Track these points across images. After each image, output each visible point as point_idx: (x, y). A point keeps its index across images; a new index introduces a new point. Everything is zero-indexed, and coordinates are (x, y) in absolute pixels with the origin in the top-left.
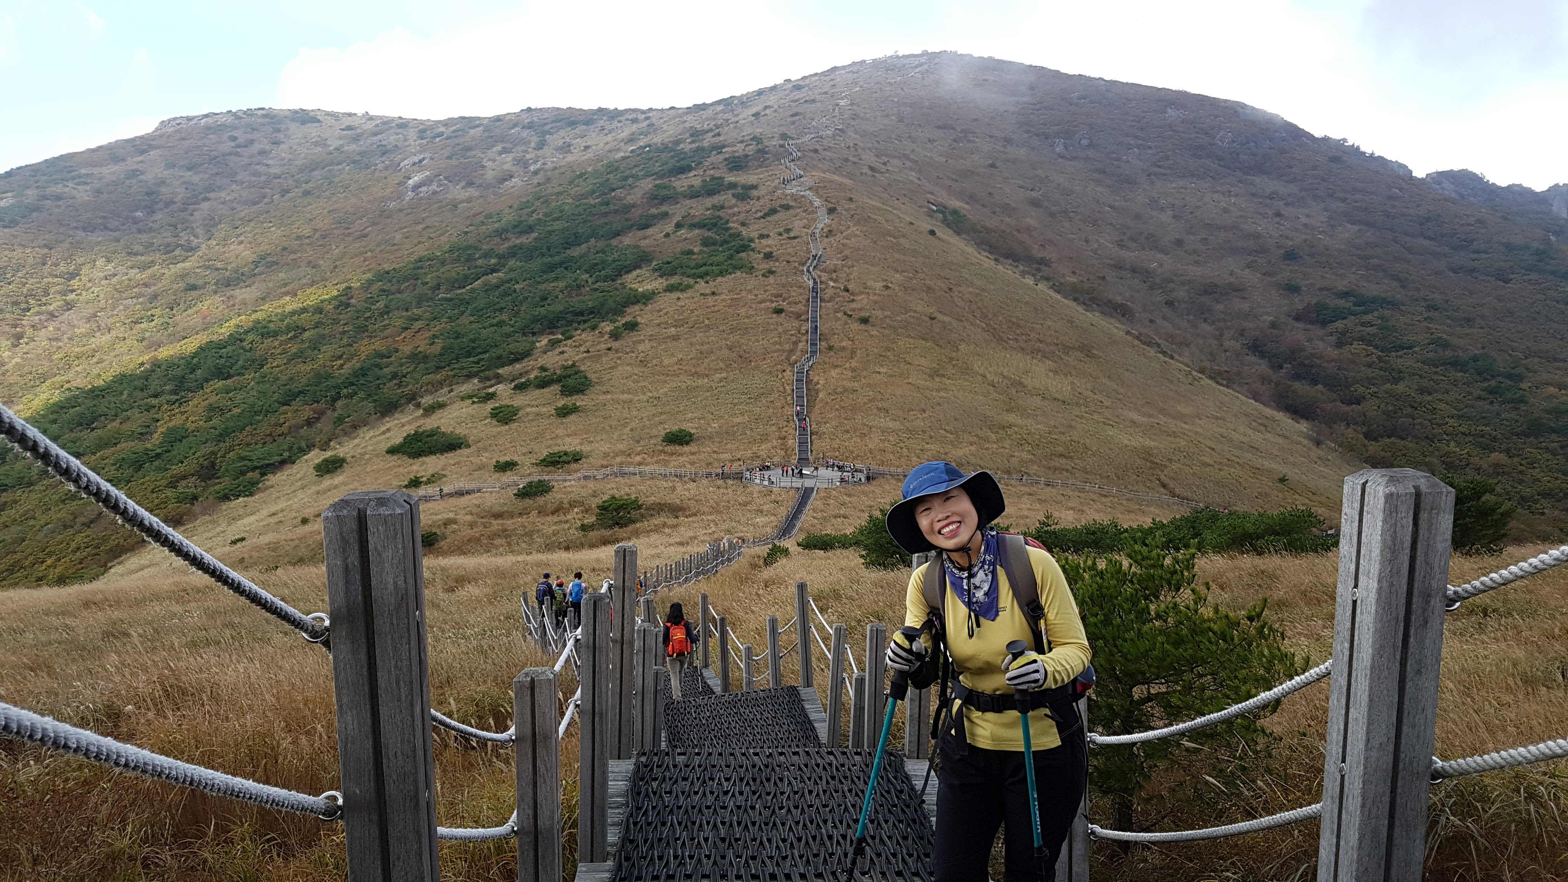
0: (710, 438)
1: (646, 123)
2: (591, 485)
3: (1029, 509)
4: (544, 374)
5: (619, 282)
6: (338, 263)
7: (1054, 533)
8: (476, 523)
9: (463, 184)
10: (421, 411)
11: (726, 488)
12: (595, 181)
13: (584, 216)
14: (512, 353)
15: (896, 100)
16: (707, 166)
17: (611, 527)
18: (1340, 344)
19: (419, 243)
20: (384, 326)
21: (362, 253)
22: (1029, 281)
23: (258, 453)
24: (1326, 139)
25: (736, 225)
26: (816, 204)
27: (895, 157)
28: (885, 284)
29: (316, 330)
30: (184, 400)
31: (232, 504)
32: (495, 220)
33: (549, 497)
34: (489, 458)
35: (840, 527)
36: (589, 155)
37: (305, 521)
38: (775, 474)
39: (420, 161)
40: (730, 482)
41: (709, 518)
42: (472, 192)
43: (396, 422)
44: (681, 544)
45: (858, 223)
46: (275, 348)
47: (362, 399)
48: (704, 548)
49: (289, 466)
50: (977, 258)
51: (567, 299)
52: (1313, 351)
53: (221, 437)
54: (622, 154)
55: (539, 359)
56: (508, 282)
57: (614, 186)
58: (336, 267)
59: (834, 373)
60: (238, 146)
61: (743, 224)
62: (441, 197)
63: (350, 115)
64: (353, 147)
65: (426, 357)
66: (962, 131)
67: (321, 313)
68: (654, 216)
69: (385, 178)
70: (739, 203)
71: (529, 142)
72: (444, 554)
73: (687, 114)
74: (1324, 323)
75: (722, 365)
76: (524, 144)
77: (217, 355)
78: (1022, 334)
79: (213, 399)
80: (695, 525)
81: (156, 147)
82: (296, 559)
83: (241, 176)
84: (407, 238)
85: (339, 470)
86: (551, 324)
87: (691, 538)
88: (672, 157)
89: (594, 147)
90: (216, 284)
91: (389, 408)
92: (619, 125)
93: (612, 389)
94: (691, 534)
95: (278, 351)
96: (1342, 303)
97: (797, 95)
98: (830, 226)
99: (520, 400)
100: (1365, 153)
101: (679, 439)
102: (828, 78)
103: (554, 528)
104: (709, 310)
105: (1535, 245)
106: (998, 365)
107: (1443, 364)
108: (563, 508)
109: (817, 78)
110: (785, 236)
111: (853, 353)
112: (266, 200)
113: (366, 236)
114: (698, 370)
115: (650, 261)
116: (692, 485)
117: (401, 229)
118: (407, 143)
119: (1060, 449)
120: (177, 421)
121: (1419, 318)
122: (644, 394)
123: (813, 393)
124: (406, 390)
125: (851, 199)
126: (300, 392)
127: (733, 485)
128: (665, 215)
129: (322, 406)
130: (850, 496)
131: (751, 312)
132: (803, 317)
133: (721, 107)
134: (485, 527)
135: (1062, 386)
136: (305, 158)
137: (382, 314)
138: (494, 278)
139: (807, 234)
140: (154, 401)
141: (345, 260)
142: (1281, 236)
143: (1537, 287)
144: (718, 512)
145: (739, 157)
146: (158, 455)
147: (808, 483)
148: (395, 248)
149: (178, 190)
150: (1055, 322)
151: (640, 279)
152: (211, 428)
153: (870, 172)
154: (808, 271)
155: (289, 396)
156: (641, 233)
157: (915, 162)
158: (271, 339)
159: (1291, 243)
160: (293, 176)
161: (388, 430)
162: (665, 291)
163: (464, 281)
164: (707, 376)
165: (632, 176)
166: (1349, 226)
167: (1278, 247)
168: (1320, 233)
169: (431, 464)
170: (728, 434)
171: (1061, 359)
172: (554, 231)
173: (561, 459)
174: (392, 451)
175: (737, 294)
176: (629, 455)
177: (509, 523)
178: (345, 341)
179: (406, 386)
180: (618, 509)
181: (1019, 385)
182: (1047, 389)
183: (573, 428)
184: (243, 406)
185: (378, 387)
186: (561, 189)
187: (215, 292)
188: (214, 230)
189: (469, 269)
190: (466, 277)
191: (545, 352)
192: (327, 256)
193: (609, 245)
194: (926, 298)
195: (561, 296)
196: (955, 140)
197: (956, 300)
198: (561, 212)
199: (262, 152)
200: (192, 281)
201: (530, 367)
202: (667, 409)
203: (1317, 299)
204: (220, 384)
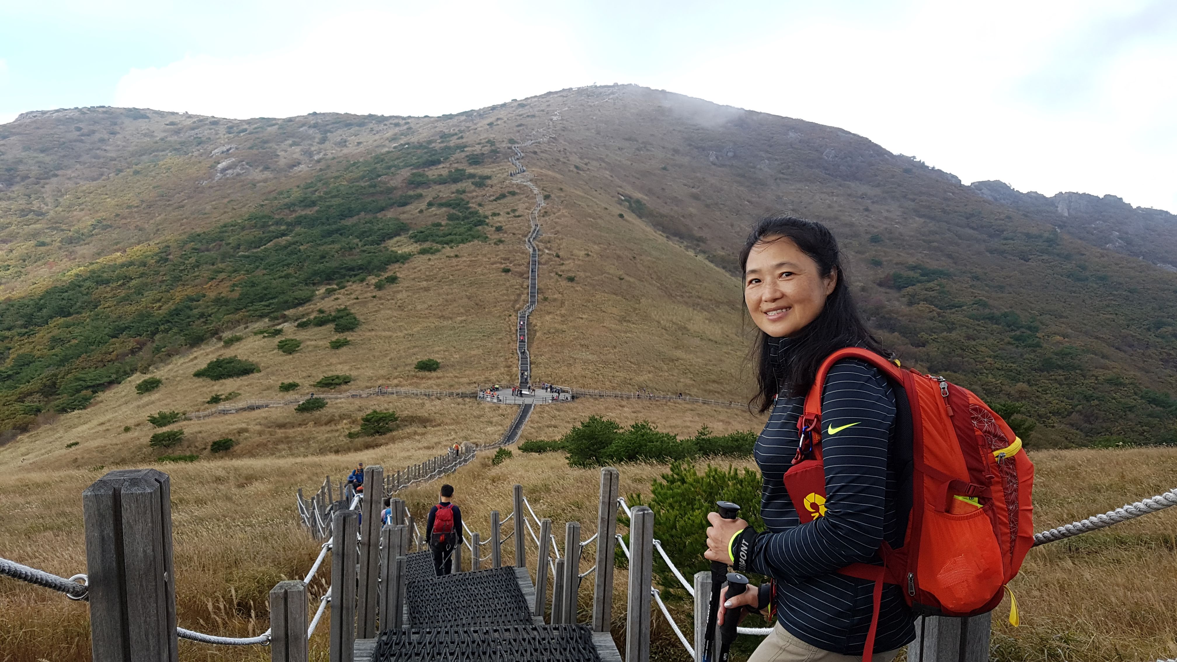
0: (453, 366)
1: (405, 127)
2: (358, 402)
3: (691, 421)
4: (321, 315)
5: (383, 245)
6: (160, 227)
7: (709, 440)
8: (264, 431)
9: (261, 168)
10: (222, 343)
11: (464, 404)
12: (365, 169)
13: (356, 195)
14: (296, 299)
15: (594, 118)
16: (453, 161)
17: (372, 435)
18: (910, 304)
19: (225, 212)
20: (195, 277)
21: (179, 220)
22: (691, 253)
23: (91, 375)
24: (901, 156)
25: (474, 206)
26: (535, 192)
27: (593, 159)
28: (586, 252)
29: (141, 279)
30: (32, 332)
31: (69, 415)
32: (285, 196)
33: (324, 411)
34: (276, 381)
35: (551, 435)
36: (361, 148)
37: (127, 429)
38: (502, 394)
39: (228, 150)
40: (467, 400)
41: (451, 427)
42: (268, 174)
43: (202, 351)
44: (428, 448)
45: (566, 207)
46: (107, 292)
47: (175, 334)
48: (446, 452)
49: (116, 385)
50: (654, 236)
51: (341, 258)
52: (892, 308)
53: (62, 362)
54: (387, 149)
55: (318, 304)
56: (294, 244)
57: (380, 173)
58: (158, 230)
59: (548, 318)
60: (82, 135)
61: (480, 205)
62: (243, 178)
63: (173, 114)
64: (175, 138)
65: (227, 301)
66: (643, 143)
67: (145, 266)
68: (411, 197)
69: (200, 162)
70: (477, 189)
71: (314, 138)
72: (240, 456)
73: (437, 121)
74: (899, 288)
75: (462, 310)
76: (310, 139)
77: (60, 297)
78: (686, 292)
79: (56, 332)
80: (439, 433)
81: (14, 134)
82: (119, 460)
83: (85, 158)
84: (215, 208)
85: (156, 389)
86: (328, 277)
87: (436, 443)
88: (426, 153)
89: (365, 144)
90: (61, 242)
91: (197, 341)
92: (385, 127)
93: (377, 328)
94: (436, 440)
95: (110, 295)
96: (911, 274)
97: (521, 111)
98: (546, 208)
99: (302, 335)
100: (928, 167)
101: (428, 366)
102: (544, 100)
103: (326, 435)
104: (453, 269)
105: (1046, 235)
106: (669, 315)
107: (984, 319)
108: (334, 420)
109: (536, 99)
110: (512, 214)
111: (563, 303)
112: (104, 177)
113: (183, 206)
114: (444, 314)
115: (408, 230)
116: (438, 402)
117: (211, 201)
118: (218, 137)
119: (713, 377)
120: (26, 349)
121: (966, 285)
122: (401, 331)
123: (532, 332)
124: (211, 327)
125: (561, 189)
126: (126, 328)
127: (469, 402)
128: (420, 196)
129: (143, 338)
130: (559, 410)
131: (485, 271)
132: (525, 276)
133: (463, 118)
134: (271, 435)
135: (715, 331)
136: (136, 146)
137: (193, 268)
138: (283, 241)
139: (528, 214)
140: (7, 333)
141: (165, 225)
142: (869, 225)
143: (1048, 265)
144: (458, 423)
145: (477, 155)
146: (9, 377)
147: (528, 401)
148: (206, 216)
149: (33, 168)
150: (709, 283)
151: (399, 244)
152: (53, 355)
153: (575, 170)
154: (529, 241)
155: (117, 330)
156: (401, 209)
157: (608, 163)
158: (104, 285)
159: (876, 230)
160: (126, 159)
161: (196, 358)
162: (419, 253)
163: (259, 243)
164: (451, 318)
165: (395, 166)
166: (917, 219)
167: (867, 233)
168: (897, 223)
169: (229, 385)
170: (466, 363)
171: (715, 311)
172: (332, 206)
173: (334, 382)
174: (198, 375)
175: (475, 257)
176: (389, 378)
177: (291, 432)
178: (163, 287)
179: (211, 324)
180: (378, 421)
181: (684, 329)
182: (704, 332)
183: (344, 357)
184: (80, 338)
185: (189, 324)
186: (338, 174)
187: (60, 248)
188: (61, 200)
189: (263, 233)
190: (261, 239)
191: (323, 299)
192: (151, 221)
193: (376, 217)
194: (617, 264)
195: (336, 255)
196: (638, 149)
197: (639, 265)
198: (338, 191)
199: (102, 140)
200: (42, 239)
201: (310, 310)
202: (418, 343)
203: (894, 271)
204: (62, 320)
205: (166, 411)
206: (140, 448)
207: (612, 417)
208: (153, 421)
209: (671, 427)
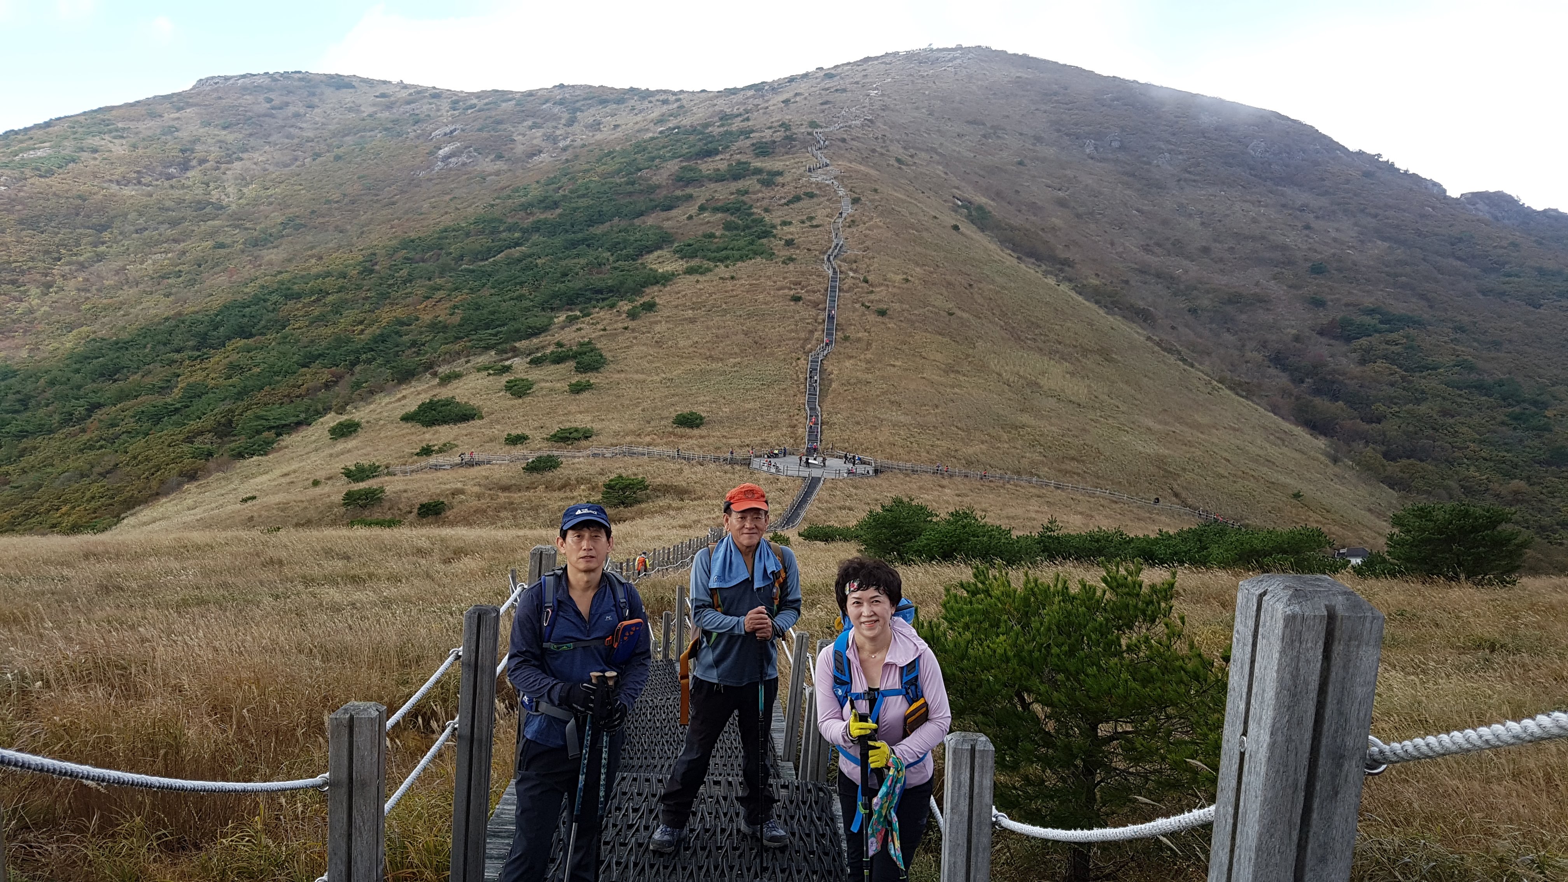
0: (721, 422)
1: (675, 105)
2: (600, 463)
3: (1035, 512)
4: (560, 350)
5: (640, 261)
6: (365, 229)
7: (1058, 538)
8: (484, 494)
9: (493, 157)
10: (438, 380)
11: (733, 473)
12: (622, 160)
13: (609, 195)
14: (530, 327)
15: (927, 93)
16: (734, 151)
17: (616, 506)
18: (1363, 362)
19: (446, 213)
20: (406, 294)
21: (389, 221)
22: (1051, 281)
23: (275, 412)
24: (1360, 153)
25: (759, 211)
26: (841, 193)
27: (922, 150)
28: (905, 277)
29: (339, 294)
30: (205, 356)
31: (246, 462)
32: (521, 194)
33: (557, 472)
34: (501, 431)
35: (844, 519)
36: (619, 134)
37: (316, 483)
38: (782, 462)
39: (451, 132)
40: (737, 467)
41: (714, 502)
42: (500, 165)
43: (412, 389)
44: (684, 527)
45: (881, 214)
46: (298, 309)
47: (380, 366)
48: (706, 533)
49: (305, 427)
50: (1000, 255)
51: (587, 276)
52: (1335, 367)
53: (241, 395)
54: (651, 135)
55: (557, 335)
56: (530, 256)
57: (641, 166)
58: (362, 233)
59: (848, 364)
60: (273, 108)
61: (766, 210)
62: (469, 169)
63: (385, 82)
64: (387, 114)
65: (445, 327)
66: (992, 127)
67: (345, 278)
68: (678, 198)
69: (416, 147)
70: (764, 189)
71: (560, 118)
72: (452, 524)
73: (717, 97)
74: (1348, 339)
75: (736, 350)
76: (555, 120)
77: (240, 314)
78: (1041, 334)
79: (234, 357)
80: (699, 509)
81: (189, 105)
82: (303, 521)
83: (276, 137)
84: (434, 207)
85: (353, 434)
86: (570, 300)
87: (694, 522)
88: (700, 140)
89: (623, 127)
90: (244, 243)
91: (405, 376)
92: (650, 105)
93: (626, 368)
94: (694, 517)
95: (301, 313)
96: (1367, 319)
97: (828, 83)
98: (853, 216)
99: (535, 374)
100: (1399, 170)
101: (690, 421)
102: (860, 68)
104: (727, 294)
106: (1014, 364)
107: (1468, 387)
108: (570, 484)
109: (849, 67)
110: (808, 224)
111: (869, 344)
112: (298, 163)
113: (394, 203)
114: (713, 353)
115: (672, 242)
116: (700, 469)
117: (430, 198)
118: (439, 114)
119: (1072, 453)
120: (198, 377)
121: (1446, 339)
122: (658, 374)
123: (826, 382)
124: (424, 359)
125: (876, 190)
126: (320, 355)
127: (740, 471)
128: (690, 197)
129: (340, 370)
130: (857, 488)
131: (769, 298)
132: (820, 306)
133: (752, 92)
134: (492, 499)
135: (1077, 389)
136: (338, 123)
137: (405, 282)
138: (517, 252)
139: (829, 223)
140: (176, 356)
141: (371, 226)
142: (1309, 249)
145: (766, 143)
146: (177, 410)
147: (816, 473)
148: (422, 217)
149: (212, 148)
150: (1075, 323)
151: (661, 260)
152: (230, 386)
153: (896, 164)
154: (829, 260)
155: (309, 358)
156: (664, 214)
157: (942, 156)
158: (295, 301)
159: (1319, 257)
160: (326, 140)
161: (404, 397)
162: (685, 273)
163: (488, 253)
164: (721, 360)
165: (660, 157)
166: (1379, 242)
167: (1306, 260)
168: (1349, 248)
169: (444, 433)
170: (738, 419)
171: (1079, 361)
172: (578, 208)
173: (571, 436)
174: (406, 418)
175: (756, 279)
176: (639, 435)
177: (516, 496)
178: (367, 306)
179: (424, 355)
180: (624, 488)
181: (1034, 385)
182: (1063, 391)
183: (586, 405)
184: (262, 366)
185: (397, 354)
186: (587, 166)
187: (243, 251)
188: (245, 190)
189: (493, 241)
190: (489, 250)
191: (562, 328)
192: (355, 221)
193: (632, 225)
194: (946, 293)
195: (581, 273)
196: (984, 136)
197: (976, 296)
198: (587, 189)
199: (297, 115)
200: (221, 239)
201: (547, 342)
202: (679, 391)
203: (1342, 314)
204: (242, 342)
205: (365, 462)
206: (330, 507)
207: (928, 501)
208: (348, 474)
209: (1008, 517)
